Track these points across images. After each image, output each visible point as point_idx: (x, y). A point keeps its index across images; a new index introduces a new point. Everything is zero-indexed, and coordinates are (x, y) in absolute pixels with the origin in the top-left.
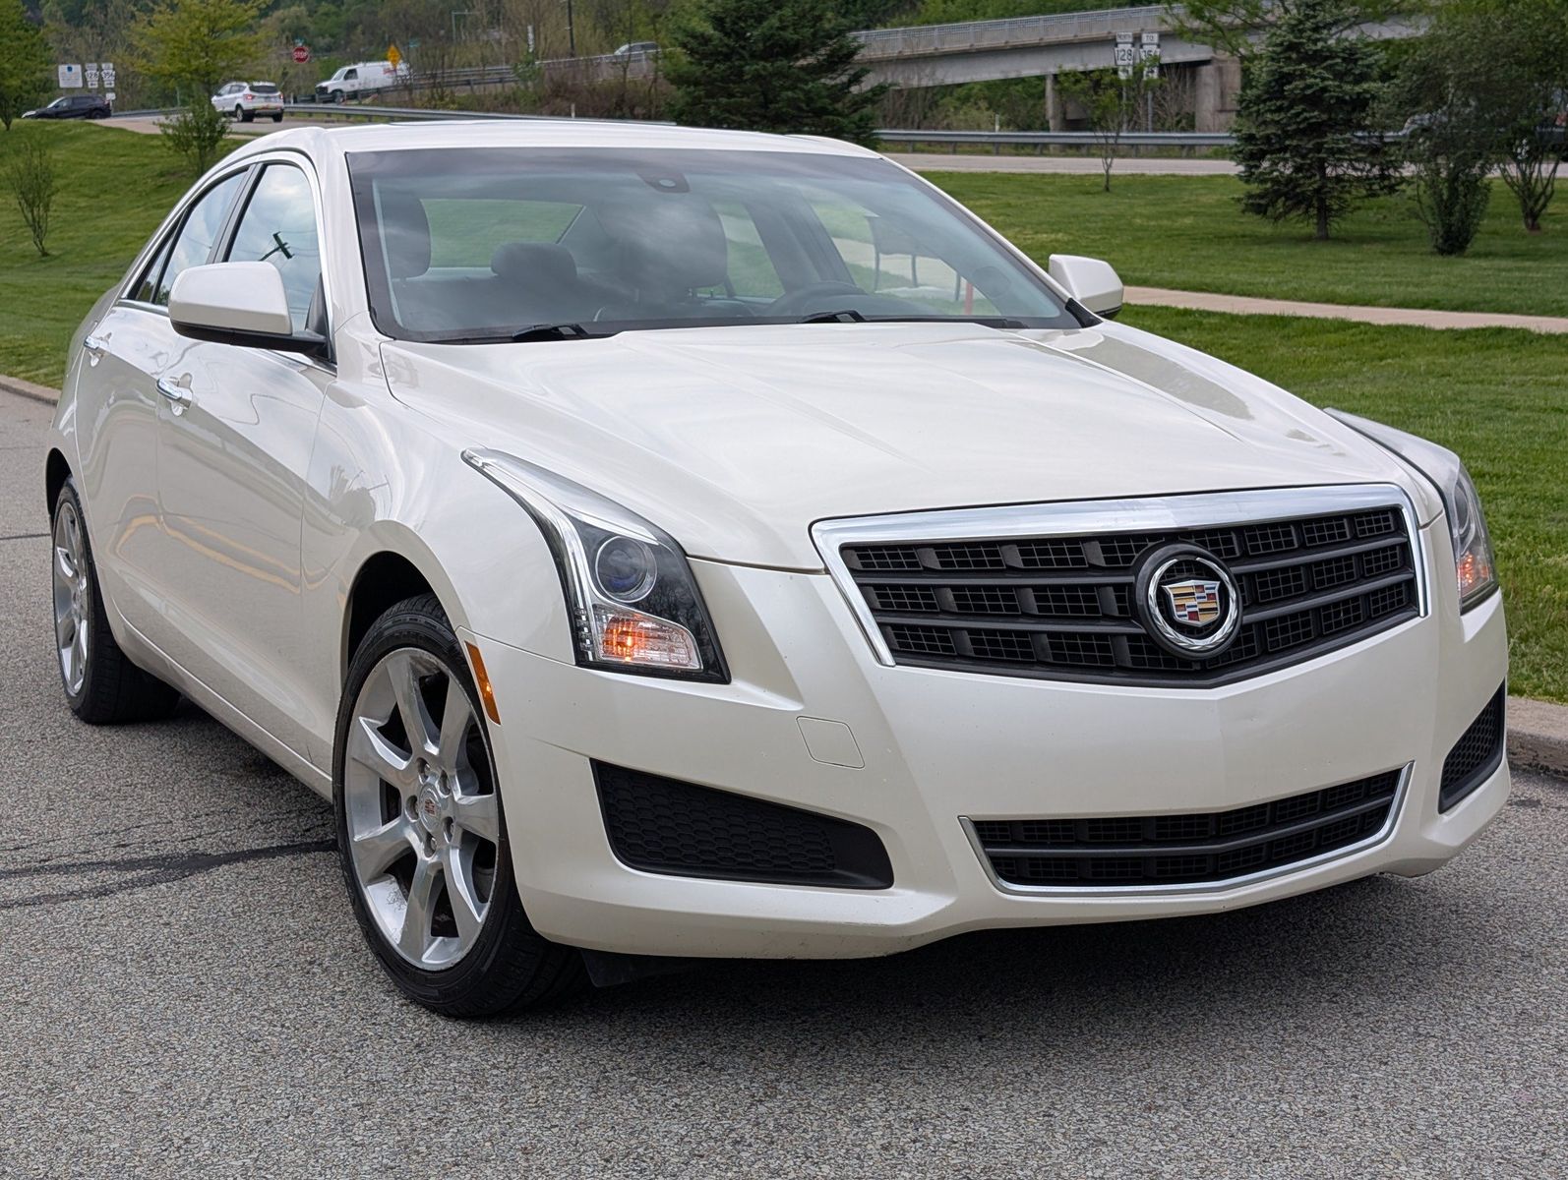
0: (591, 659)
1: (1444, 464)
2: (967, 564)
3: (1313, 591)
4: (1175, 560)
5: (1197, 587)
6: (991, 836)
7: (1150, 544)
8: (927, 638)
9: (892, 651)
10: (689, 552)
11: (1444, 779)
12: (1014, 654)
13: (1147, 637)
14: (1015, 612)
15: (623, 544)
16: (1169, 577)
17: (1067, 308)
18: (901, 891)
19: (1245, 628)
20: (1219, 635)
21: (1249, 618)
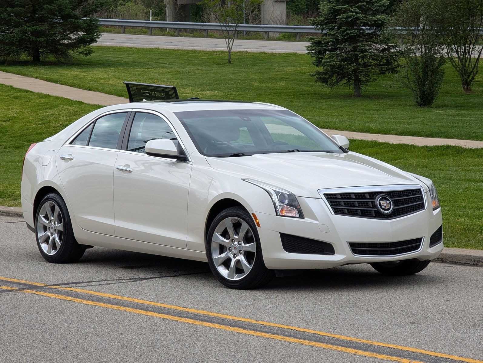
0: (279, 214)
1: (428, 182)
2: (345, 197)
3: (405, 204)
4: (382, 197)
5: (386, 202)
6: (352, 245)
7: (377, 194)
8: (340, 210)
9: (334, 213)
10: (295, 195)
11: (430, 242)
12: (355, 213)
13: (377, 211)
14: (354, 206)
15: (283, 195)
16: (381, 200)
17: (340, 148)
18: (336, 255)
19: (394, 210)
20: (390, 211)
21: (395, 208)
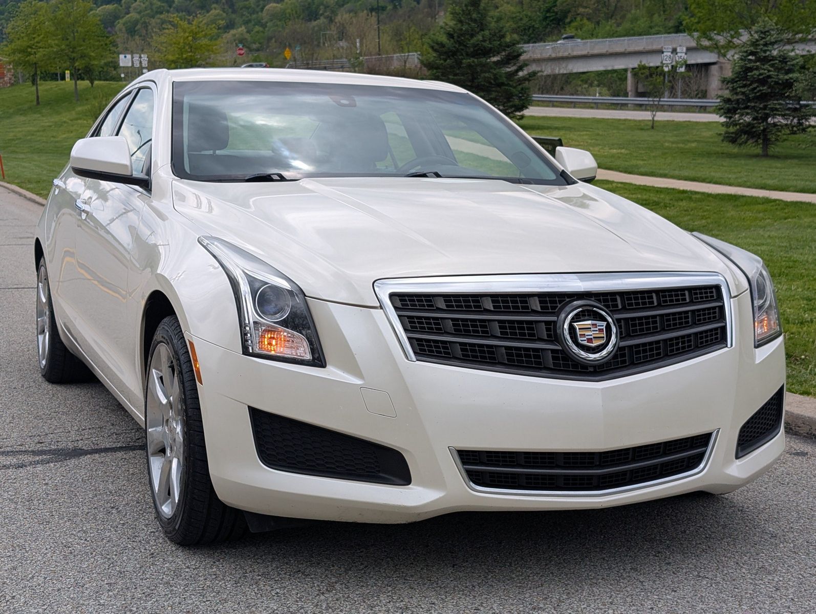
0: (251, 351)
2: (461, 306)
3: (663, 330)
4: (581, 309)
5: (593, 325)
6: (467, 459)
7: (568, 300)
8: (436, 347)
9: (415, 353)
10: (307, 294)
12: (485, 358)
13: (562, 351)
14: (487, 335)
15: (272, 288)
16: (577, 318)
17: (560, 175)
18: (415, 487)
19: (620, 349)
20: (604, 352)
21: (623, 344)
